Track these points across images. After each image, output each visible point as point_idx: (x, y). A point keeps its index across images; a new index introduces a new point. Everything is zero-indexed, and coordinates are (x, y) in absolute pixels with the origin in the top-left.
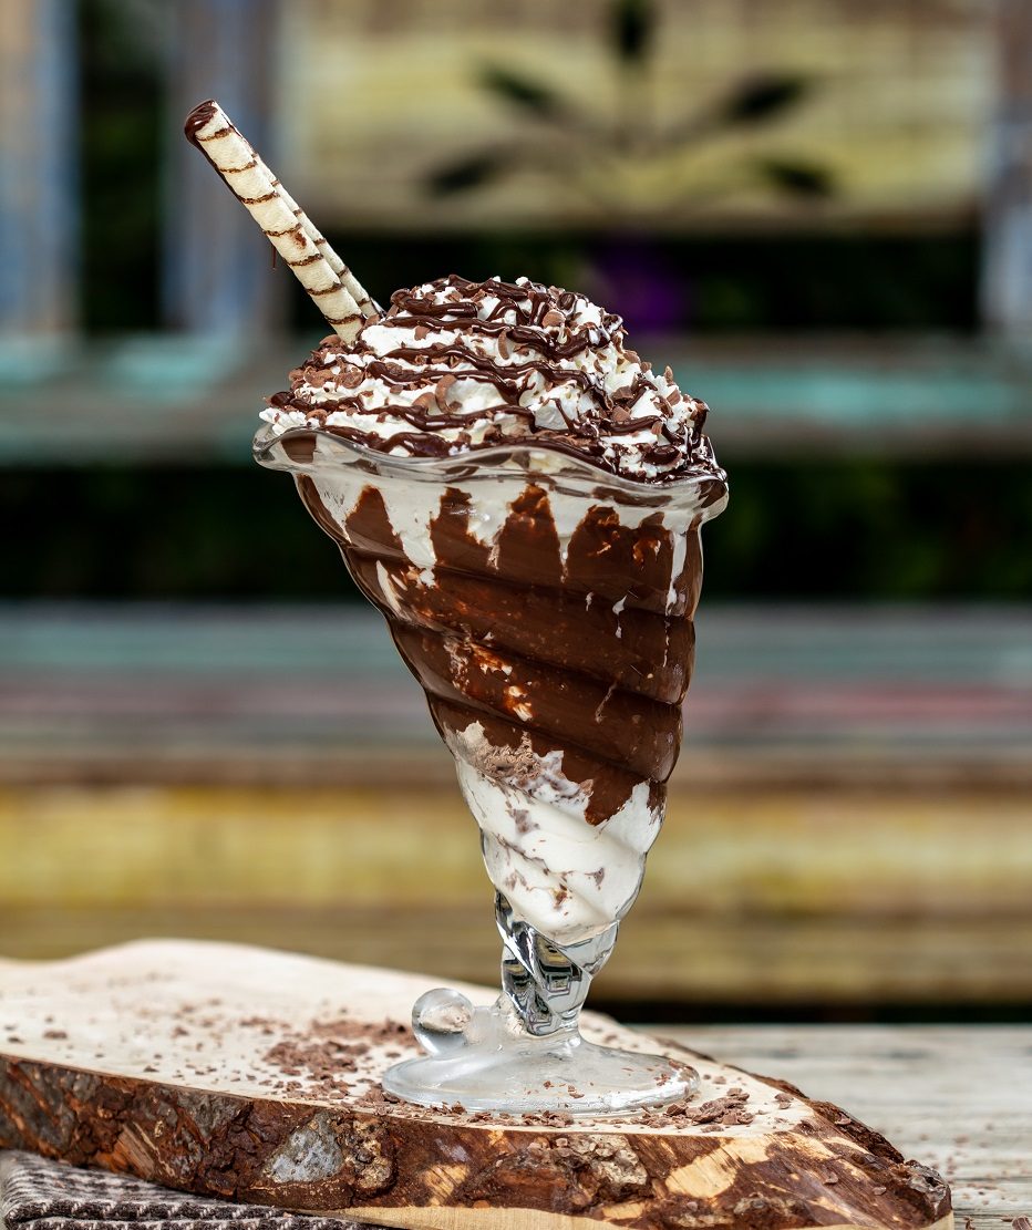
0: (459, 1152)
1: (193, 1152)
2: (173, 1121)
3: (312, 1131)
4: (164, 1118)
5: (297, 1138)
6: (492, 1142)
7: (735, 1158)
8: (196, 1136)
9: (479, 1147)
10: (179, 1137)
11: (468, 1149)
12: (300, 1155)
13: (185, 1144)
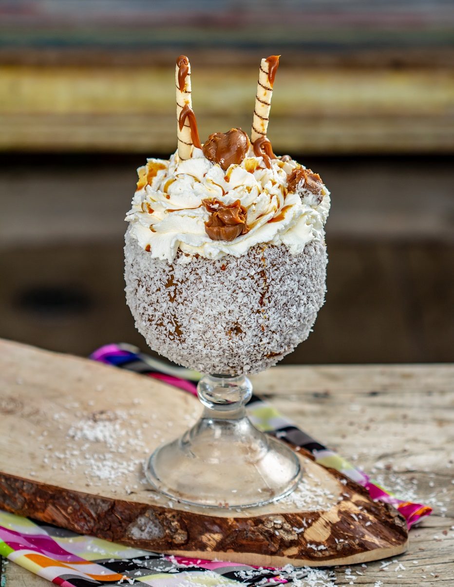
0: (216, 528)
1: (89, 522)
2: (78, 507)
3: (147, 517)
4: (73, 506)
5: (140, 520)
6: (230, 523)
7: (328, 522)
8: (90, 515)
9: (225, 526)
10: (81, 514)
11: (220, 527)
12: (143, 528)
13: (85, 518)
